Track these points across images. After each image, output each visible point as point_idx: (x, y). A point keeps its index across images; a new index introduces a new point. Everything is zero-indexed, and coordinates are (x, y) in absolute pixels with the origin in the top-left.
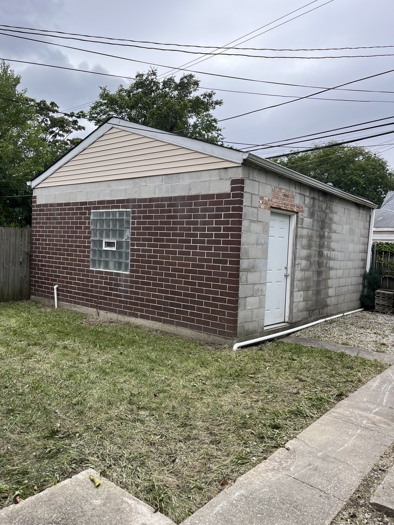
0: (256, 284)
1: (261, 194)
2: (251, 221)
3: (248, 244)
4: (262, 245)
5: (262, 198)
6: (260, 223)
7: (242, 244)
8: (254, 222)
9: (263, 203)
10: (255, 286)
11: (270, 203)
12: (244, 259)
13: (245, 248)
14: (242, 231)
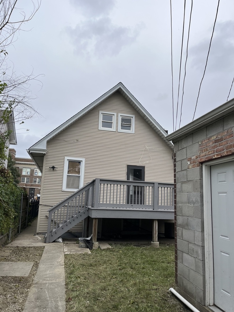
0: (191, 243)
1: (189, 157)
2: (183, 183)
3: (182, 203)
4: (194, 203)
5: (190, 159)
6: (190, 182)
7: (177, 203)
8: (184, 183)
9: (191, 163)
10: (190, 245)
11: (199, 160)
12: (179, 215)
13: (179, 206)
14: (177, 193)
